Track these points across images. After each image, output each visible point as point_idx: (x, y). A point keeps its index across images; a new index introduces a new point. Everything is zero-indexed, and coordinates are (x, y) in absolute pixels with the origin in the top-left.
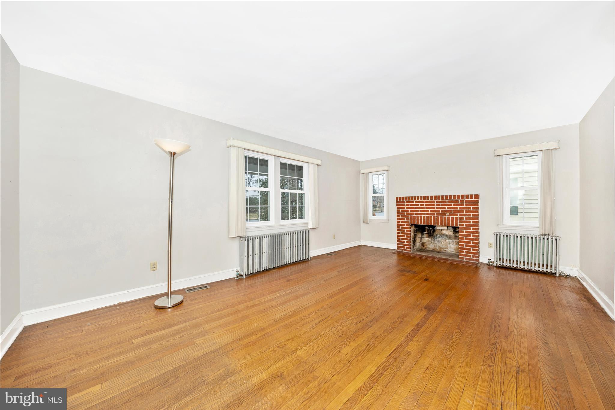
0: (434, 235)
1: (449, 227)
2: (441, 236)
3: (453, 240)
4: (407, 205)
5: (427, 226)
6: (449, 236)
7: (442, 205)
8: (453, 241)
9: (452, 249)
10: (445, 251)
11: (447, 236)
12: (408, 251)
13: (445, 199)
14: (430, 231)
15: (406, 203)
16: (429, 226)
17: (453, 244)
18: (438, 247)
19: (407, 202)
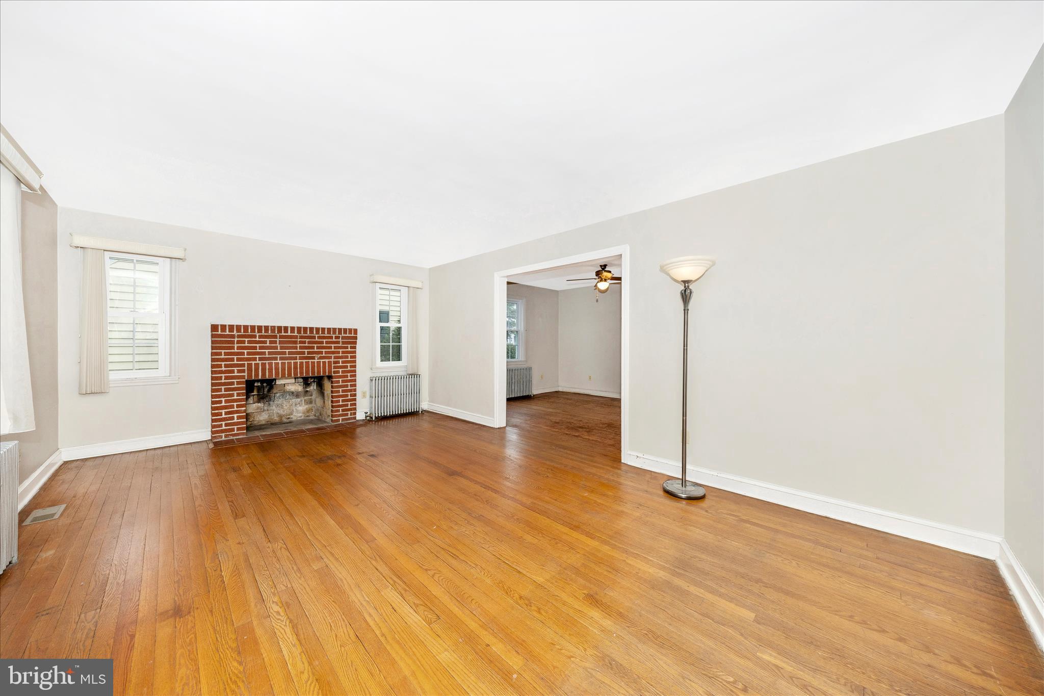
0: (270, 396)
1: (298, 378)
2: (283, 395)
3: (302, 398)
4: (238, 342)
5: (258, 381)
6: (295, 394)
7: (309, 343)
8: (302, 401)
9: (300, 413)
10: (289, 418)
11: (293, 393)
12: (243, 434)
13: (315, 333)
14: (264, 390)
15: (238, 338)
16: (262, 381)
17: (302, 404)
18: (275, 415)
19: (239, 336)
